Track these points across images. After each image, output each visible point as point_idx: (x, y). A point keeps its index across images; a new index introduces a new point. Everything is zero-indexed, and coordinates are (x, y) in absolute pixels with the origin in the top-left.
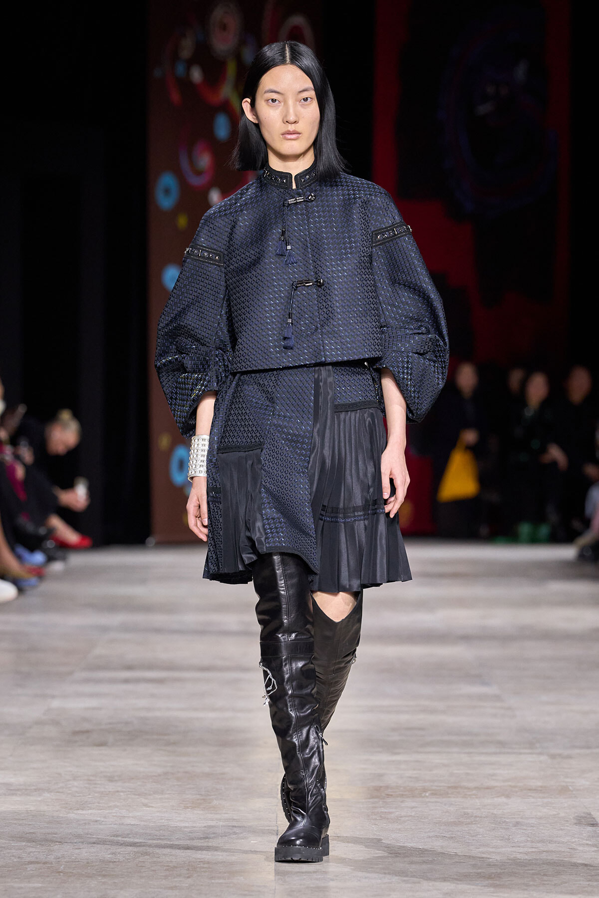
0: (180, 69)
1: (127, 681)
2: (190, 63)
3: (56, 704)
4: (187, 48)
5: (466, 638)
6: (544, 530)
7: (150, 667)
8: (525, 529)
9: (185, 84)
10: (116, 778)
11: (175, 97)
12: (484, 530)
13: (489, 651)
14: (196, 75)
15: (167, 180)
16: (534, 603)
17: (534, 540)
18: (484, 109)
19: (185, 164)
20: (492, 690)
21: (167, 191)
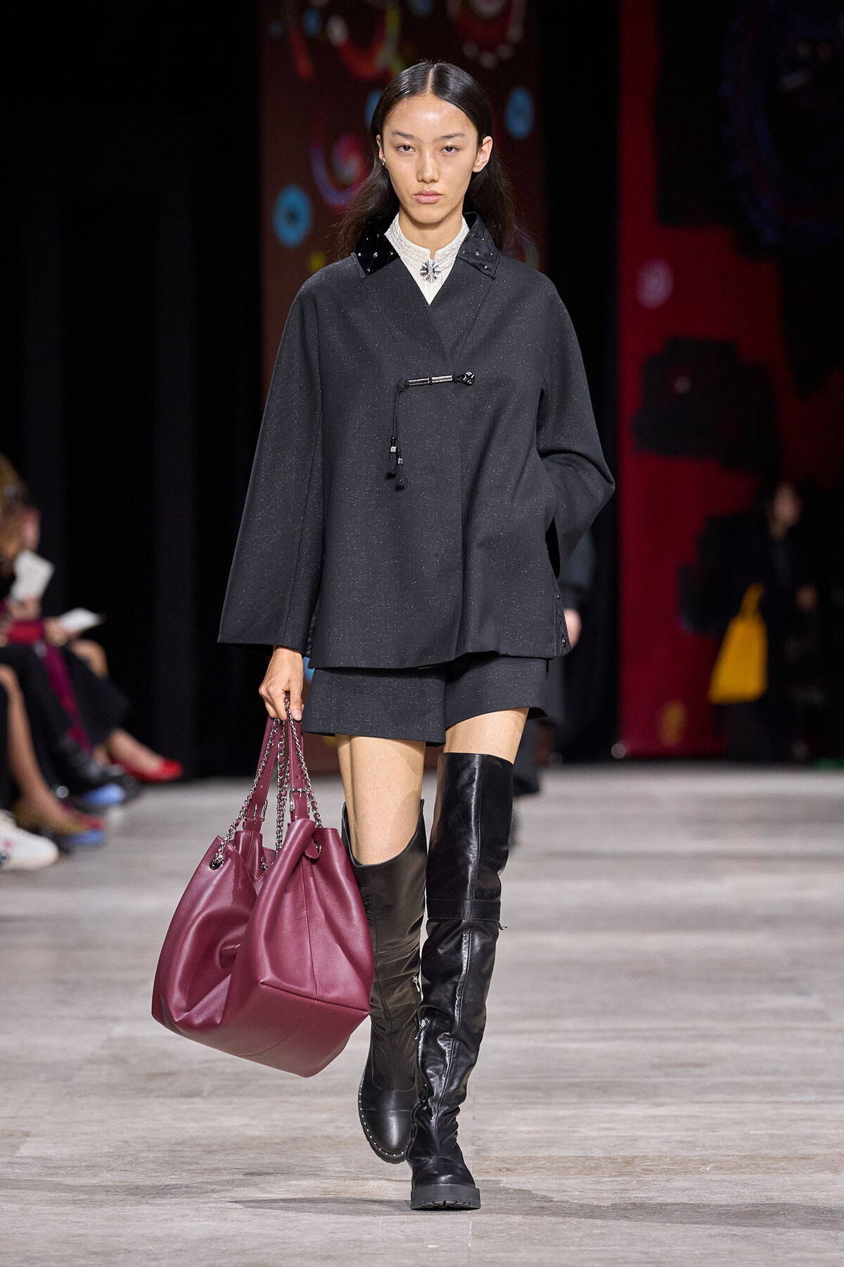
0: (312, 23)
2: (326, 14)
5: (771, 920)
9: (320, 46)
11: (304, 66)
12: (800, 749)
13: (810, 941)
14: (338, 32)
15: (292, 199)
18: (792, 81)
19: (320, 172)
20: (812, 1002)
21: (292, 216)
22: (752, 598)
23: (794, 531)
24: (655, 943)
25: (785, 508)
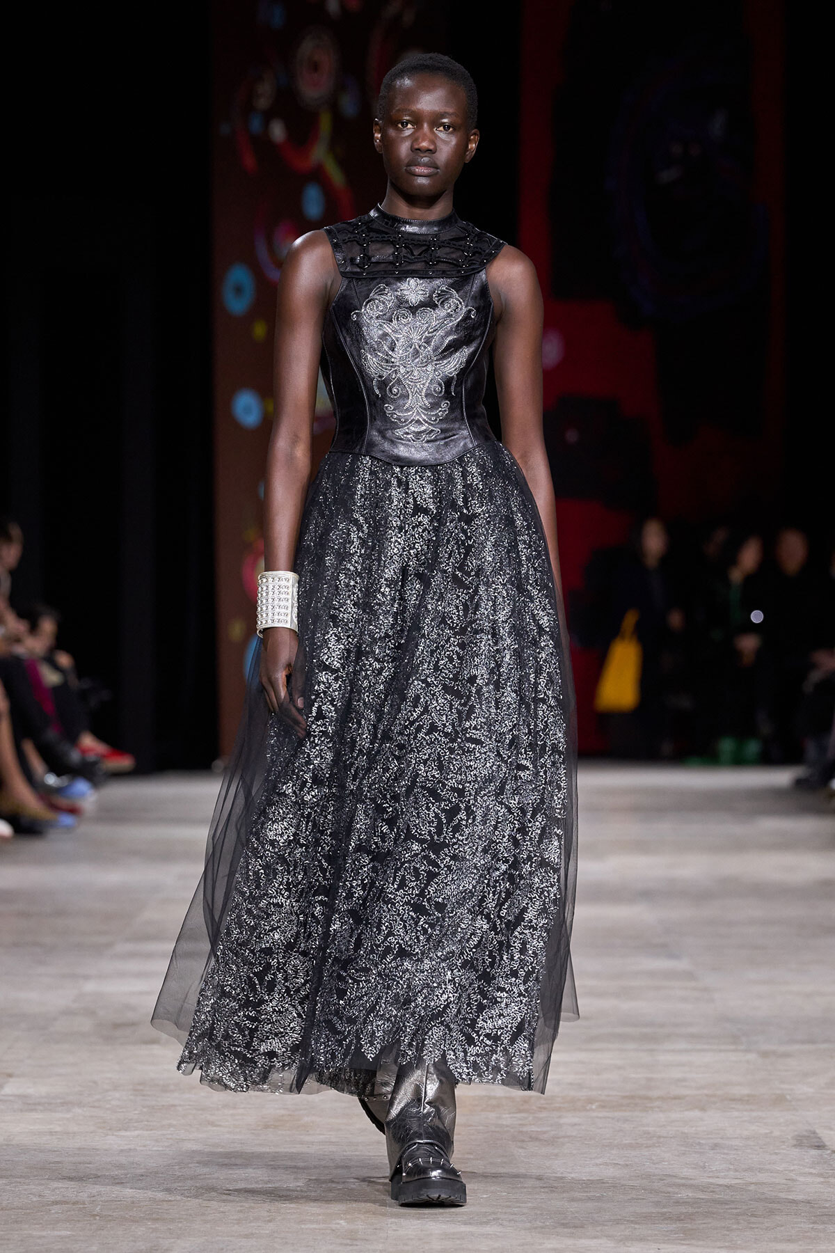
0: (256, 124)
2: (268, 116)
3: (90, 987)
4: (265, 94)
5: (646, 894)
6: (753, 747)
8: (726, 746)
9: (263, 143)
10: (172, 1087)
11: (249, 161)
12: (667, 748)
13: (679, 913)
14: (278, 131)
15: (239, 275)
16: (740, 846)
17: (739, 761)
18: (668, 176)
19: (262, 252)
20: (682, 965)
21: (239, 290)
22: (630, 620)
25: (654, 541)
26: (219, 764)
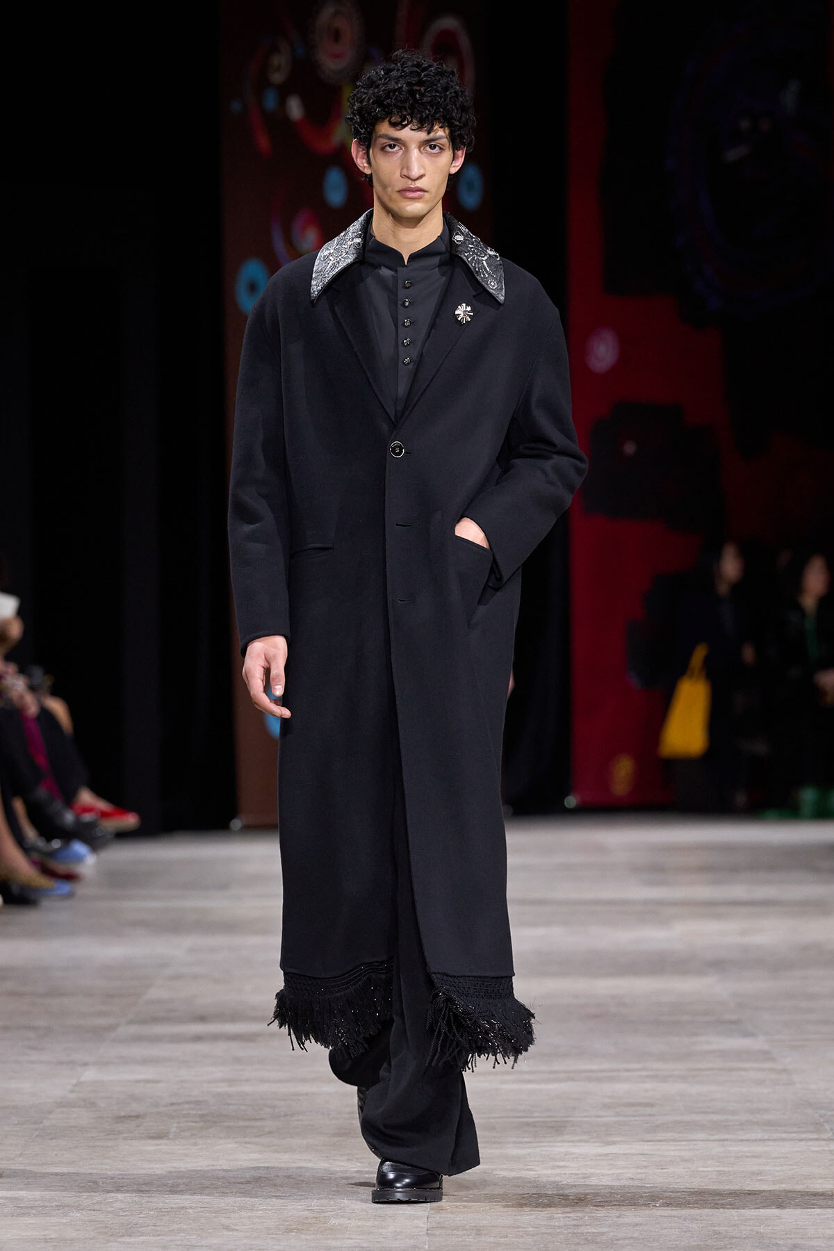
0: (270, 101)
1: (198, 1038)
2: (284, 93)
3: (90, 1075)
4: (280, 67)
5: (718, 965)
7: (234, 1017)
8: (808, 796)
9: (279, 122)
11: (263, 142)
12: (741, 799)
13: (754, 985)
14: (295, 109)
15: (253, 271)
16: (818, 908)
17: (822, 813)
18: (732, 155)
19: (279, 245)
20: (758, 1043)
21: (252, 287)
22: (699, 655)
23: (736, 587)
24: (605, 986)
25: (730, 566)
26: (236, 824)
